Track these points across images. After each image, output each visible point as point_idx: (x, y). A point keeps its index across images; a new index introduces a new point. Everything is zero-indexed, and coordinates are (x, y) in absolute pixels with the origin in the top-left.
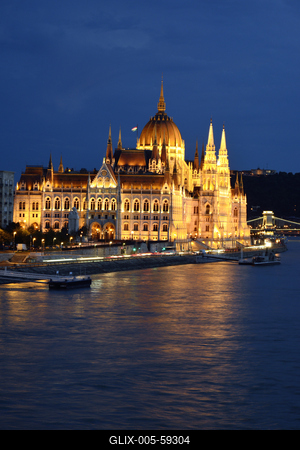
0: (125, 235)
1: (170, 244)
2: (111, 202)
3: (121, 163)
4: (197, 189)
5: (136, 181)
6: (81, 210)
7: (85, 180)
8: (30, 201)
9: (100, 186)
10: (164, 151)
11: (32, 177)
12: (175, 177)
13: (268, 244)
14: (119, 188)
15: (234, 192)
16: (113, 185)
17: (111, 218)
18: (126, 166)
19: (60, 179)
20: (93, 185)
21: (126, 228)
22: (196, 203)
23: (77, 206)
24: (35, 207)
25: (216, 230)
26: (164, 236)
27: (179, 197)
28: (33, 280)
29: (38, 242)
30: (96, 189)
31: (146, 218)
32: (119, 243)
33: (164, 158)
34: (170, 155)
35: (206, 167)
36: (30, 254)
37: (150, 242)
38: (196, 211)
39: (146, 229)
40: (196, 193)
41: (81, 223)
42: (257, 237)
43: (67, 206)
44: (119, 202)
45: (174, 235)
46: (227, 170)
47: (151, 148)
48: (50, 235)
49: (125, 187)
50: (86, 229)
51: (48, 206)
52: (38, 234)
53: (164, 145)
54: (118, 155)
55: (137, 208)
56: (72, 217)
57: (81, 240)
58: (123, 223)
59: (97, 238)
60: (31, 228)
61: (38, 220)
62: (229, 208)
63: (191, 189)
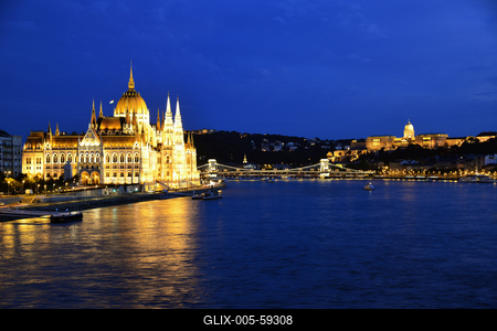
0: (107, 181)
1: (141, 186)
2: (95, 156)
3: (102, 127)
4: (159, 145)
5: (114, 140)
6: (74, 163)
7: (76, 140)
8: (34, 157)
9: (87, 144)
10: (134, 118)
11: (36, 140)
12: (143, 136)
13: (212, 183)
14: (101, 145)
15: (187, 147)
16: (97, 143)
17: (96, 168)
18: (106, 130)
19: (57, 140)
20: (82, 144)
21: (108, 175)
22: (159, 155)
23: (70, 160)
24: (39, 162)
25: (174, 174)
26: (136, 180)
27: (146, 152)
28: (39, 216)
29: (42, 188)
30: (84, 147)
31: (122, 167)
32: (103, 186)
33: (134, 123)
34: (138, 120)
35: (165, 128)
36: (35, 197)
37: (126, 185)
38: (160, 161)
39: (122, 175)
40: (158, 148)
41: (74, 173)
42: (204, 179)
43: (63, 160)
44: (102, 155)
45: (143, 179)
46: (181, 130)
47: (124, 116)
48: (50, 183)
49: (106, 145)
50: (77, 177)
51: (48, 161)
52: (42, 182)
53: (134, 114)
54: (99, 121)
55: (115, 160)
56: (67, 168)
57: (75, 185)
58: (105, 171)
59: (86, 184)
60: (36, 177)
61: (41, 171)
62: (183, 159)
63: (155, 145)
